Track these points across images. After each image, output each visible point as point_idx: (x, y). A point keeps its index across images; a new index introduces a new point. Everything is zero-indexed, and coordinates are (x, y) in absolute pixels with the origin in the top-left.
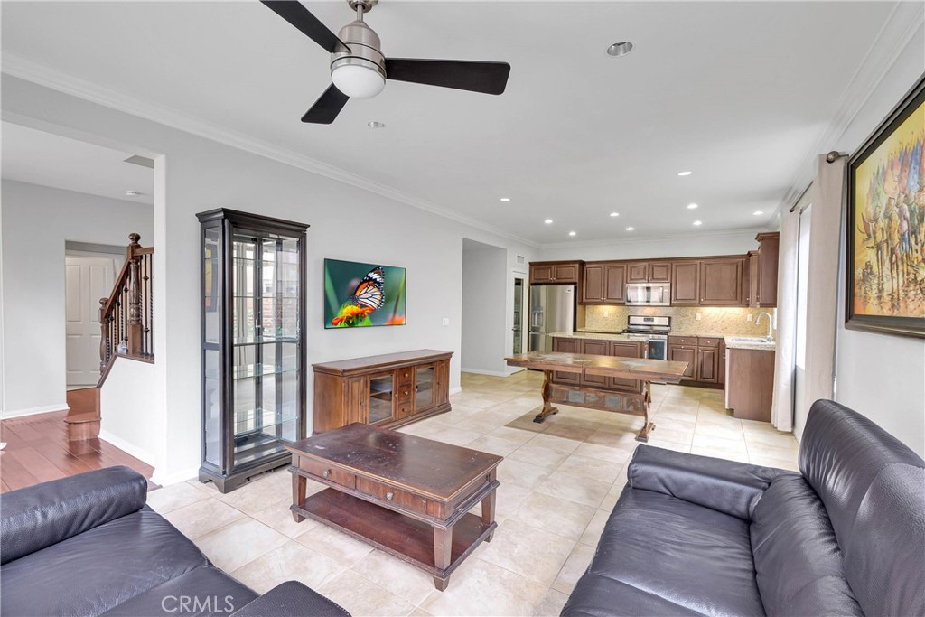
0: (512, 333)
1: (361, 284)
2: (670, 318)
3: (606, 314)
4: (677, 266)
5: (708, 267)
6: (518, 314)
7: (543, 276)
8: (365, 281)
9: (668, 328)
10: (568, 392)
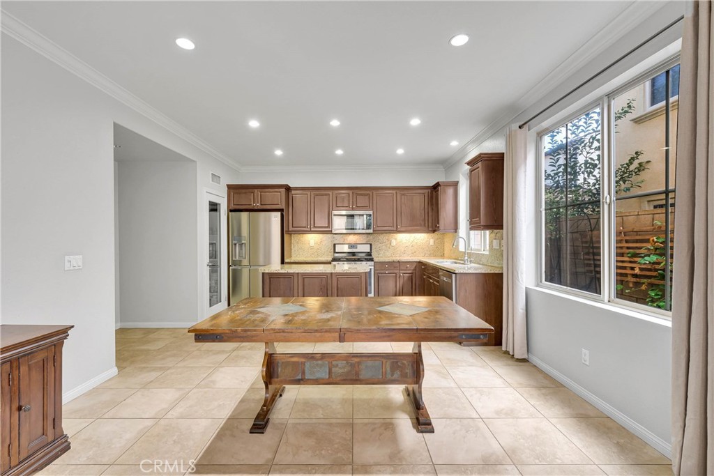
0: (206, 271)
2: (371, 245)
3: (312, 243)
4: (377, 195)
5: (403, 196)
6: (214, 246)
7: (244, 201)
10: (304, 364)
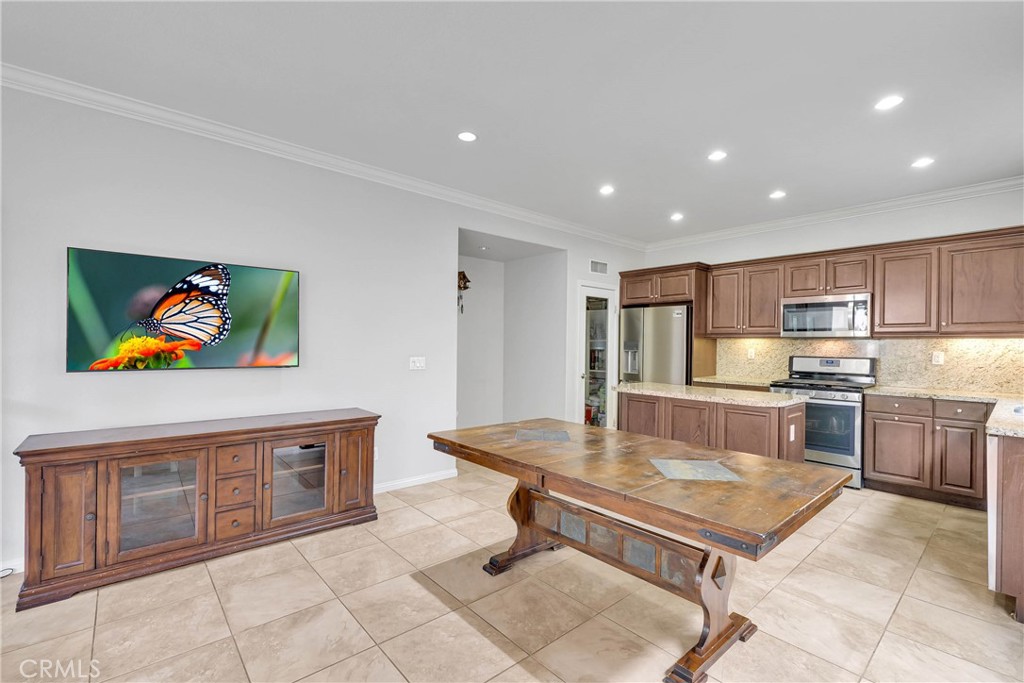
0: (580, 384)
1: (167, 296)
2: (876, 360)
4: (885, 261)
5: (958, 257)
7: (640, 292)
8: (176, 291)
9: (867, 380)
10: (560, 513)
